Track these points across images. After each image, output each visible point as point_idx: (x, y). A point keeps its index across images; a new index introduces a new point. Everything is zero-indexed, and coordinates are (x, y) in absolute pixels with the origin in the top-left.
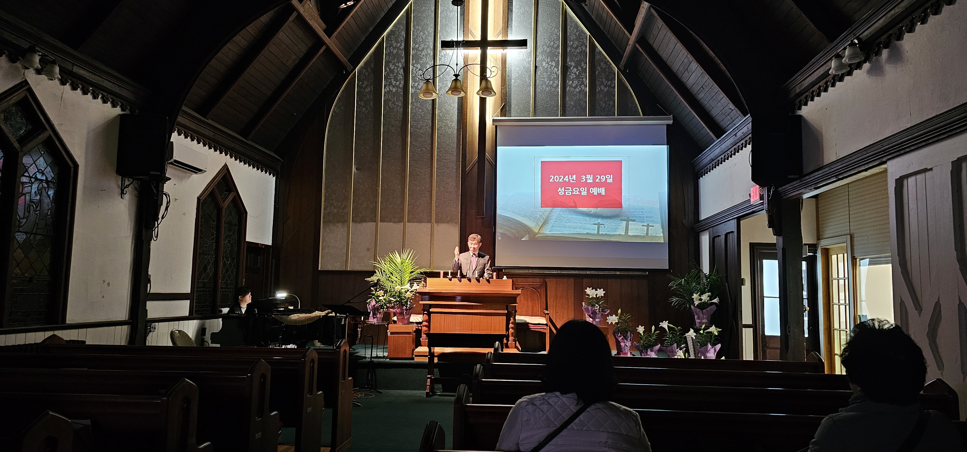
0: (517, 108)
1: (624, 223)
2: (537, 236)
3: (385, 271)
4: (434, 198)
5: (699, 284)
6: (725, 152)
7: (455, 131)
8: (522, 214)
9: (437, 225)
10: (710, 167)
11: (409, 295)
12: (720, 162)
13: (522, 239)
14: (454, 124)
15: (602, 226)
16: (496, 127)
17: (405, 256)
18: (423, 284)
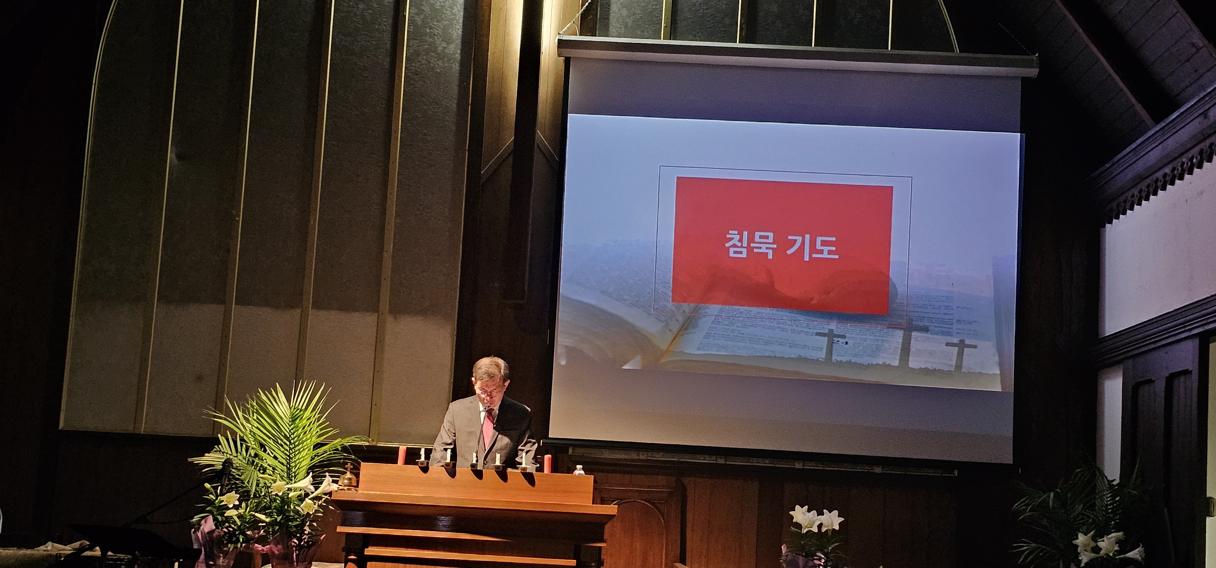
0: (625, 12)
1: (898, 336)
2: (663, 360)
3: (245, 438)
4: (389, 247)
5: (1092, 507)
6: (1175, 159)
7: (456, 67)
8: (626, 297)
9: (395, 318)
10: (1133, 196)
11: (308, 507)
12: (1160, 184)
13: (624, 367)
14: (452, 46)
15: (839, 339)
16: (567, 61)
17: (301, 399)
18: (350, 479)
